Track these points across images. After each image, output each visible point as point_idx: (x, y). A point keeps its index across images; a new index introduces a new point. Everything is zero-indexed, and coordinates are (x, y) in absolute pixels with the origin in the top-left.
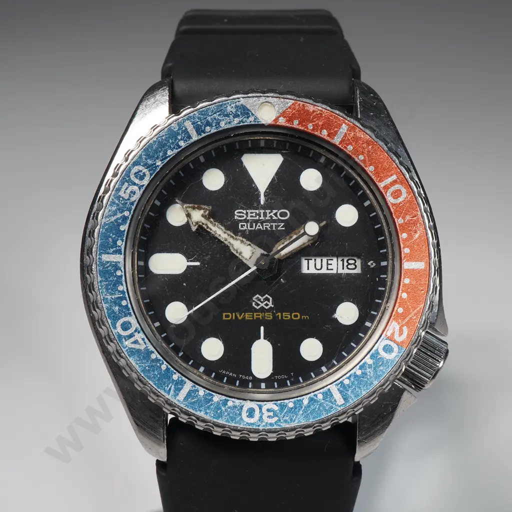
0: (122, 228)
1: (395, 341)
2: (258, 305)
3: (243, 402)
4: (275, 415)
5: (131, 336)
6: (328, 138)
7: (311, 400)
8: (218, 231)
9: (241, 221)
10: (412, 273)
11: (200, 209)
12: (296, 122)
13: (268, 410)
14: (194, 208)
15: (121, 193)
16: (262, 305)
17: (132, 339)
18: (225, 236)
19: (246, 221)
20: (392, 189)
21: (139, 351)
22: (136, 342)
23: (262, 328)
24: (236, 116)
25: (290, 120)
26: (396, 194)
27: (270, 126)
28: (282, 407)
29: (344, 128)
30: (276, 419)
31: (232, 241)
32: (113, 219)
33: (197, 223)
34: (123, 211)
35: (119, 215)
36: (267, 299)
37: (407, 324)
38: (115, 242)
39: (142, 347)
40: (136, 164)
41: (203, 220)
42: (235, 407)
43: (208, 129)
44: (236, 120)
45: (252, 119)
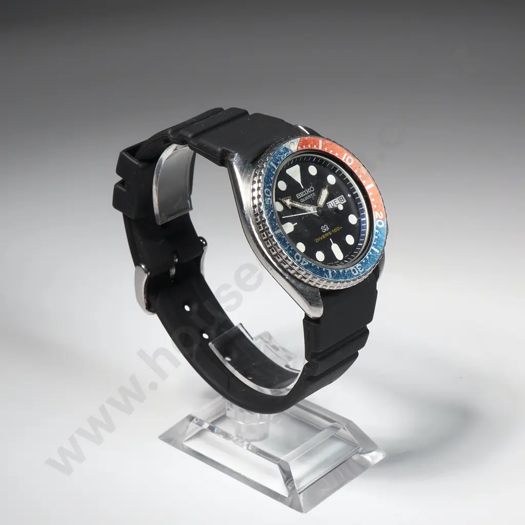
0: (274, 217)
1: (380, 219)
2: (324, 230)
3: (350, 268)
4: (362, 268)
5: (301, 261)
6: (317, 149)
7: (369, 256)
8: (297, 205)
9: (300, 199)
10: (371, 189)
11: (288, 199)
12: (304, 146)
13: (359, 267)
14: (286, 199)
15: (266, 203)
16: (325, 230)
17: (303, 262)
18: (301, 206)
19: (302, 198)
20: (347, 159)
21: (308, 265)
22: (304, 262)
23: (331, 239)
24: (285, 153)
25: (302, 147)
26: (350, 161)
27: (296, 152)
28: (362, 263)
29: (321, 142)
30: (363, 269)
31: (304, 207)
32: (269, 215)
33: (290, 205)
34: (270, 211)
35: (270, 213)
36: (326, 227)
37: (381, 210)
38: (275, 224)
39: (307, 263)
40: (264, 188)
41: (291, 203)
42: (348, 272)
43: (278, 162)
44: (285, 154)
45: (290, 152)
